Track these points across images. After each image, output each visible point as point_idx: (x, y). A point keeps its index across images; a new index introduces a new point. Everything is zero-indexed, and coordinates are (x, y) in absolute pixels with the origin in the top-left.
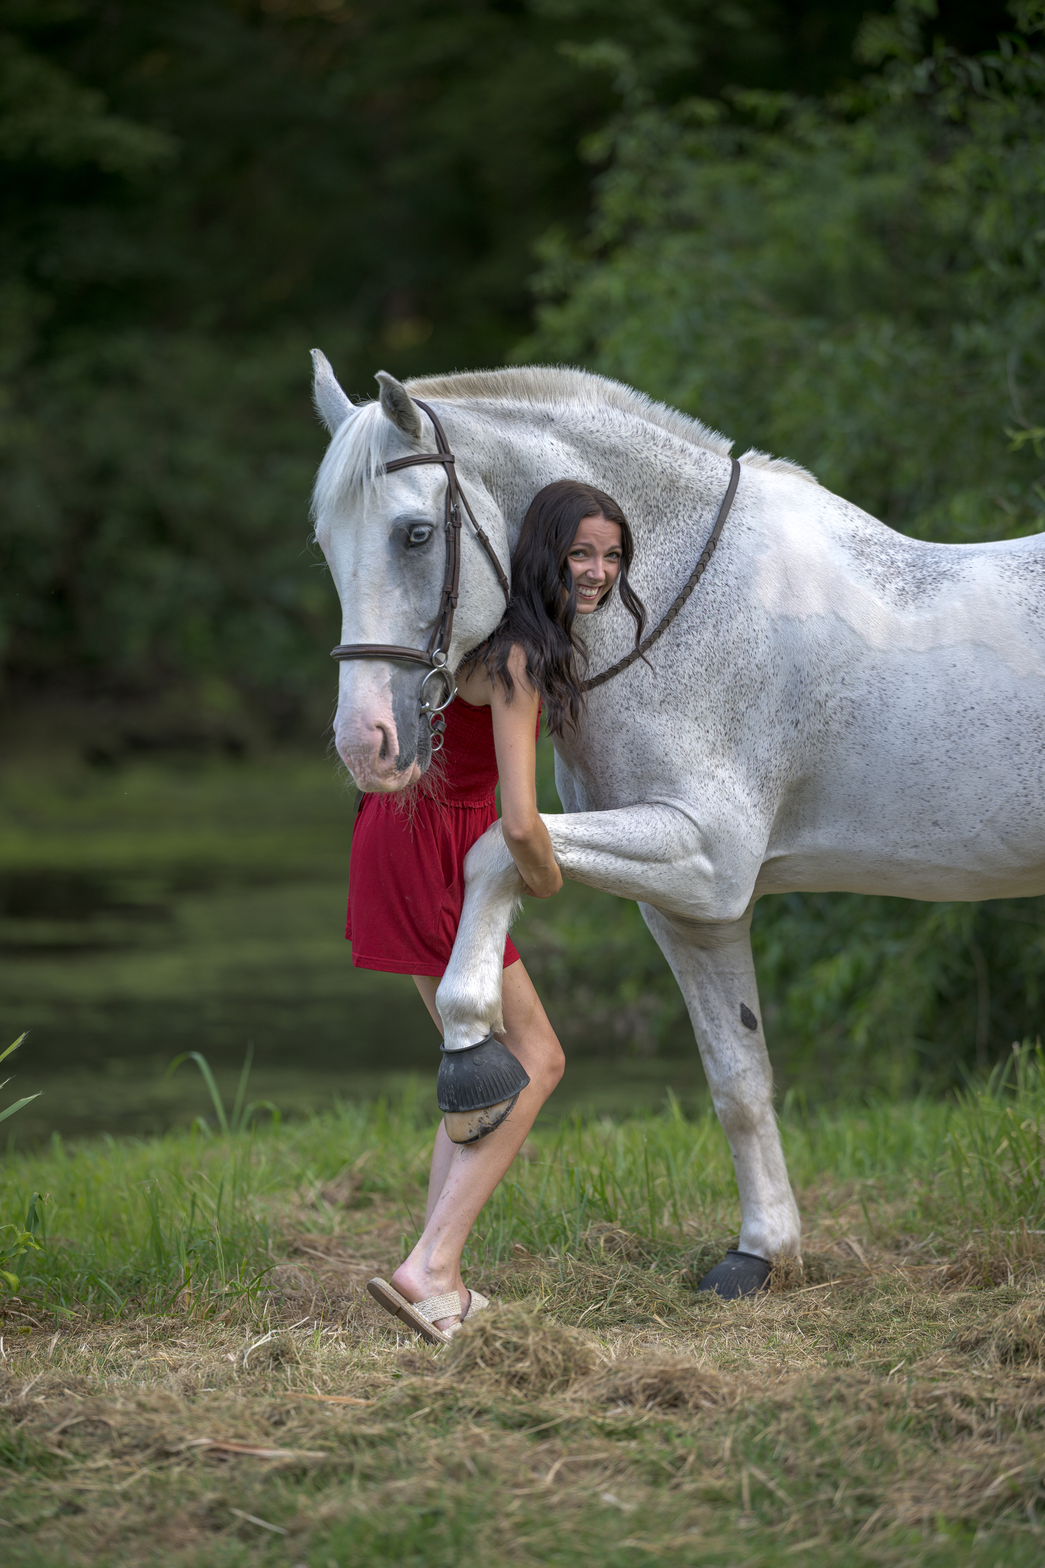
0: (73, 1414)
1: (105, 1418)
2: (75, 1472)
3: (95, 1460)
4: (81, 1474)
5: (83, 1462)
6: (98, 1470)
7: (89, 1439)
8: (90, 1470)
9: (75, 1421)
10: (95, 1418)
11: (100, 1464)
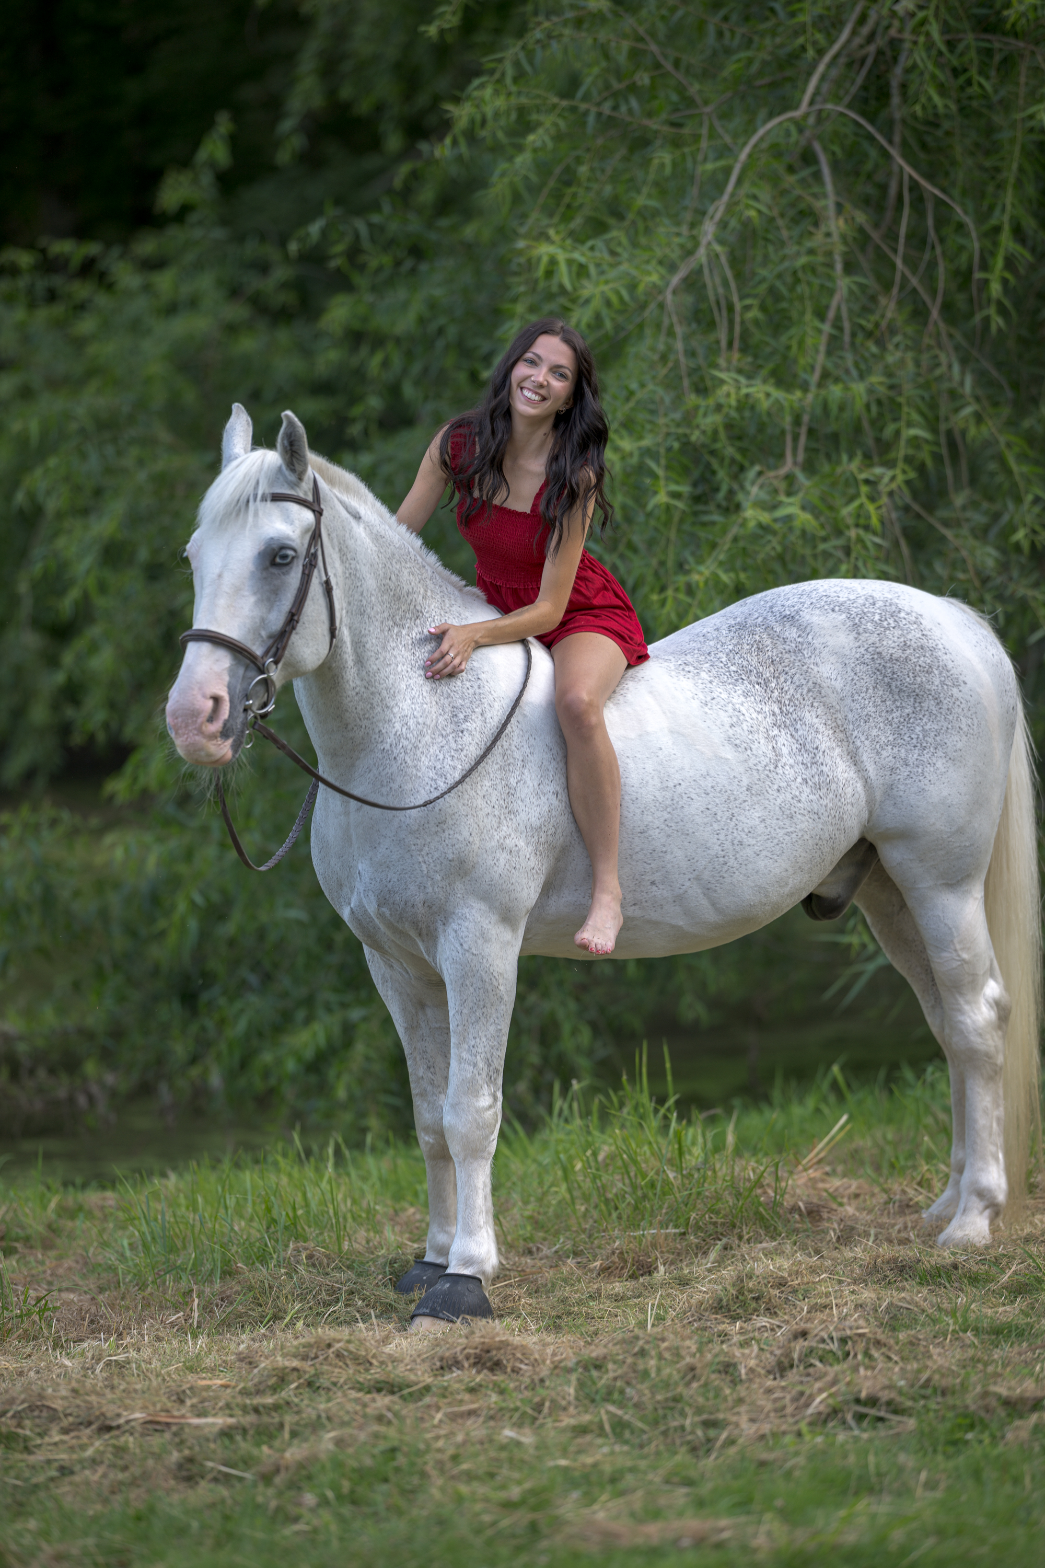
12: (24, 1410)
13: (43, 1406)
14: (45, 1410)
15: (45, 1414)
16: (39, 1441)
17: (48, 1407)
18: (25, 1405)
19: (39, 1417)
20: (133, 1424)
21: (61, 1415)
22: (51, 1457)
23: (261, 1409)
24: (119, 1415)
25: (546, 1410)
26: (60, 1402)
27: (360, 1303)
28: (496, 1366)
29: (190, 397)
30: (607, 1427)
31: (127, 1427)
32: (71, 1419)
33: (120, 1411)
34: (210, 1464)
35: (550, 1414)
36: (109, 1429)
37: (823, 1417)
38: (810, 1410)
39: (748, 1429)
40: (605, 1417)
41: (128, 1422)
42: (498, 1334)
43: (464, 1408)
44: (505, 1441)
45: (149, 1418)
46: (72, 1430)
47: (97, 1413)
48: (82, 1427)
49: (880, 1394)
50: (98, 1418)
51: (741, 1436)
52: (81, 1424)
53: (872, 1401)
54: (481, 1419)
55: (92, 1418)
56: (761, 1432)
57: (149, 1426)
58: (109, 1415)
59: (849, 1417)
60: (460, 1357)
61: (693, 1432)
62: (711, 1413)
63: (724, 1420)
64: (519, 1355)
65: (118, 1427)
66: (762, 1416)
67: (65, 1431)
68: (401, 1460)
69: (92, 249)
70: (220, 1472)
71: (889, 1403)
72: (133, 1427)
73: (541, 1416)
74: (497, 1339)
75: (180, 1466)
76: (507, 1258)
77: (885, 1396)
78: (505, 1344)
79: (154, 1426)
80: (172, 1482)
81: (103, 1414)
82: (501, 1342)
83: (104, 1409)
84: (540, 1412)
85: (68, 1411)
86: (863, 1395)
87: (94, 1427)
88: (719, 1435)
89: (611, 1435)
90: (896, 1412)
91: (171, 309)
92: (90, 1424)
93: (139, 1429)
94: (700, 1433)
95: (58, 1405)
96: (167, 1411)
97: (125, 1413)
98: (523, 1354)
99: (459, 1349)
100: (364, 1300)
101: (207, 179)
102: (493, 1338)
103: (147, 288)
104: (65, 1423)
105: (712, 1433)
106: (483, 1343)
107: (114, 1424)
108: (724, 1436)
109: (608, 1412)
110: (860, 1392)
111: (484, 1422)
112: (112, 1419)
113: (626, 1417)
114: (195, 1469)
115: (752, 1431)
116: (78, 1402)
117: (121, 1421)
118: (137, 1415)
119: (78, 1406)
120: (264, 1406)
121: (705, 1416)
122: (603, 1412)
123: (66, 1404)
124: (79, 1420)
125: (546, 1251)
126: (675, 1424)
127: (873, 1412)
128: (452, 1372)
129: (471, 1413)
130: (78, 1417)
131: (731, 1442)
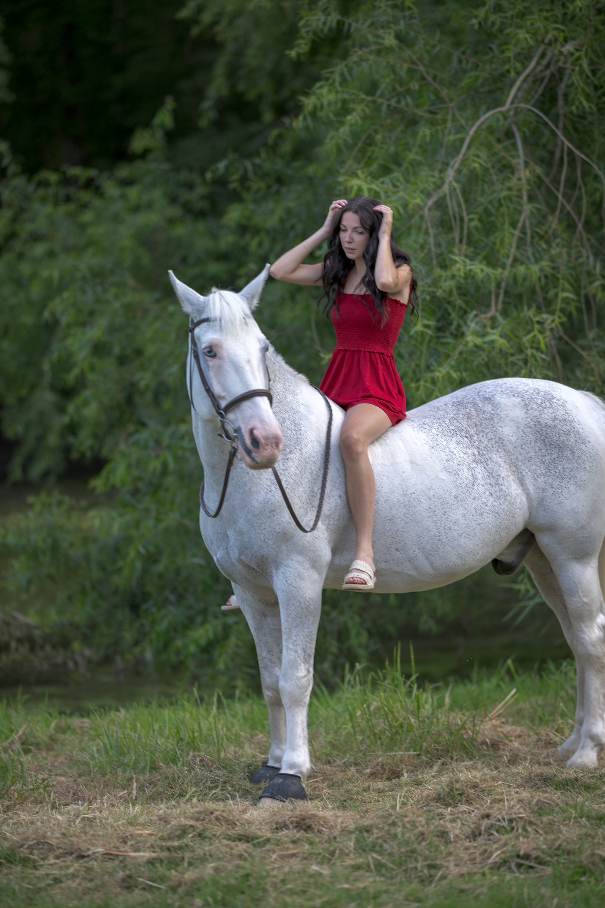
2: (42, 866)
3: (49, 860)
6: (51, 865)
8: (48, 865)
11: (52, 861)
12: (34, 844)
13: (45, 842)
14: (46, 845)
15: (46, 847)
16: (42, 863)
17: (48, 843)
18: (35, 841)
19: (42, 849)
20: (97, 854)
21: (55, 848)
22: (49, 872)
23: (171, 849)
24: (89, 849)
25: (337, 855)
26: (55, 840)
27: (230, 789)
28: (308, 828)
29: (146, 259)
30: (372, 866)
31: (93, 857)
32: (61, 850)
33: (90, 847)
34: (141, 880)
35: (339, 858)
36: (83, 857)
37: (498, 865)
38: (490, 861)
39: (454, 870)
40: (371, 860)
41: (94, 853)
42: (310, 810)
43: (289, 852)
44: (313, 872)
45: (107, 852)
46: (61, 857)
47: (76, 848)
48: (67, 855)
49: (531, 853)
50: (76, 850)
51: (449, 874)
52: (67, 853)
53: (527, 857)
54: (299, 859)
55: (73, 851)
56: (462, 872)
57: (106, 856)
58: (83, 849)
59: (513, 865)
60: (288, 822)
61: (422, 871)
62: (433, 860)
63: (440, 864)
64: (322, 823)
65: (88, 856)
66: (462, 863)
67: (57, 857)
68: (252, 881)
69: (92, 172)
70: (147, 884)
71: (536, 858)
72: (97, 857)
73: (334, 859)
74: (310, 813)
75: (124, 880)
76: (316, 766)
77: (534, 854)
78: (314, 816)
79: (109, 856)
80: (119, 889)
81: (80, 848)
82: (312, 814)
83: (80, 846)
84: (333, 856)
85: (60, 846)
86: (522, 853)
87: (74, 855)
88: (437, 873)
89: (374, 871)
90: (540, 863)
91: (136, 209)
92: (72, 853)
93: (100, 858)
94: (426, 871)
95: (53, 842)
96: (117, 848)
97: (92, 848)
98: (324, 822)
99: (287, 818)
100: (232, 787)
101: (159, 135)
102: (307, 812)
103: (123, 197)
104: (58, 852)
105: (433, 872)
106: (301, 815)
107: (86, 854)
108: (440, 873)
109: (373, 858)
110: (520, 851)
111: (301, 861)
112: (85, 851)
113: (384, 861)
114: (132, 882)
115: (456, 872)
116: (65, 841)
117: (90, 853)
118: (100, 850)
119: (65, 843)
120: (173, 847)
121: (429, 862)
122: (370, 857)
123: (58, 841)
124: (65, 851)
125: (338, 762)
126: (412, 866)
127: (527, 863)
128: (283, 831)
129: (293, 855)
130: (65, 849)
131: (444, 877)
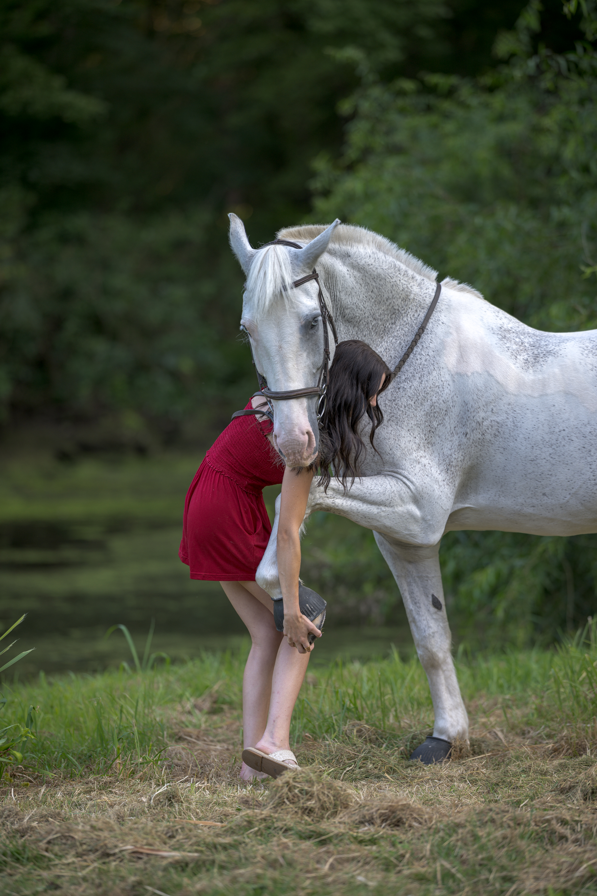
0: (54, 832)
1: (72, 834)
4: (59, 867)
5: (60, 860)
7: (63, 846)
9: (55, 836)
10: (67, 834)
